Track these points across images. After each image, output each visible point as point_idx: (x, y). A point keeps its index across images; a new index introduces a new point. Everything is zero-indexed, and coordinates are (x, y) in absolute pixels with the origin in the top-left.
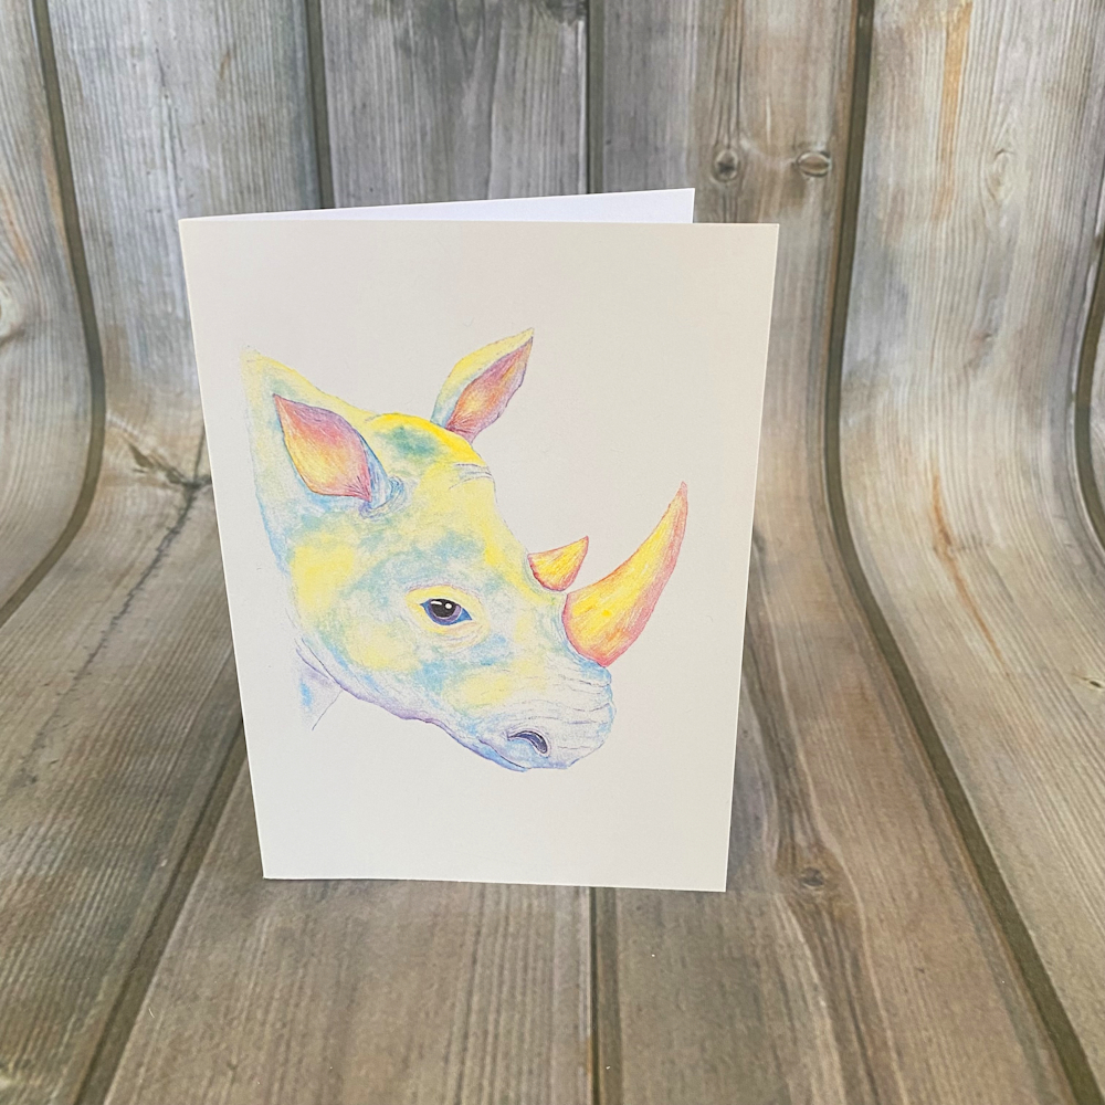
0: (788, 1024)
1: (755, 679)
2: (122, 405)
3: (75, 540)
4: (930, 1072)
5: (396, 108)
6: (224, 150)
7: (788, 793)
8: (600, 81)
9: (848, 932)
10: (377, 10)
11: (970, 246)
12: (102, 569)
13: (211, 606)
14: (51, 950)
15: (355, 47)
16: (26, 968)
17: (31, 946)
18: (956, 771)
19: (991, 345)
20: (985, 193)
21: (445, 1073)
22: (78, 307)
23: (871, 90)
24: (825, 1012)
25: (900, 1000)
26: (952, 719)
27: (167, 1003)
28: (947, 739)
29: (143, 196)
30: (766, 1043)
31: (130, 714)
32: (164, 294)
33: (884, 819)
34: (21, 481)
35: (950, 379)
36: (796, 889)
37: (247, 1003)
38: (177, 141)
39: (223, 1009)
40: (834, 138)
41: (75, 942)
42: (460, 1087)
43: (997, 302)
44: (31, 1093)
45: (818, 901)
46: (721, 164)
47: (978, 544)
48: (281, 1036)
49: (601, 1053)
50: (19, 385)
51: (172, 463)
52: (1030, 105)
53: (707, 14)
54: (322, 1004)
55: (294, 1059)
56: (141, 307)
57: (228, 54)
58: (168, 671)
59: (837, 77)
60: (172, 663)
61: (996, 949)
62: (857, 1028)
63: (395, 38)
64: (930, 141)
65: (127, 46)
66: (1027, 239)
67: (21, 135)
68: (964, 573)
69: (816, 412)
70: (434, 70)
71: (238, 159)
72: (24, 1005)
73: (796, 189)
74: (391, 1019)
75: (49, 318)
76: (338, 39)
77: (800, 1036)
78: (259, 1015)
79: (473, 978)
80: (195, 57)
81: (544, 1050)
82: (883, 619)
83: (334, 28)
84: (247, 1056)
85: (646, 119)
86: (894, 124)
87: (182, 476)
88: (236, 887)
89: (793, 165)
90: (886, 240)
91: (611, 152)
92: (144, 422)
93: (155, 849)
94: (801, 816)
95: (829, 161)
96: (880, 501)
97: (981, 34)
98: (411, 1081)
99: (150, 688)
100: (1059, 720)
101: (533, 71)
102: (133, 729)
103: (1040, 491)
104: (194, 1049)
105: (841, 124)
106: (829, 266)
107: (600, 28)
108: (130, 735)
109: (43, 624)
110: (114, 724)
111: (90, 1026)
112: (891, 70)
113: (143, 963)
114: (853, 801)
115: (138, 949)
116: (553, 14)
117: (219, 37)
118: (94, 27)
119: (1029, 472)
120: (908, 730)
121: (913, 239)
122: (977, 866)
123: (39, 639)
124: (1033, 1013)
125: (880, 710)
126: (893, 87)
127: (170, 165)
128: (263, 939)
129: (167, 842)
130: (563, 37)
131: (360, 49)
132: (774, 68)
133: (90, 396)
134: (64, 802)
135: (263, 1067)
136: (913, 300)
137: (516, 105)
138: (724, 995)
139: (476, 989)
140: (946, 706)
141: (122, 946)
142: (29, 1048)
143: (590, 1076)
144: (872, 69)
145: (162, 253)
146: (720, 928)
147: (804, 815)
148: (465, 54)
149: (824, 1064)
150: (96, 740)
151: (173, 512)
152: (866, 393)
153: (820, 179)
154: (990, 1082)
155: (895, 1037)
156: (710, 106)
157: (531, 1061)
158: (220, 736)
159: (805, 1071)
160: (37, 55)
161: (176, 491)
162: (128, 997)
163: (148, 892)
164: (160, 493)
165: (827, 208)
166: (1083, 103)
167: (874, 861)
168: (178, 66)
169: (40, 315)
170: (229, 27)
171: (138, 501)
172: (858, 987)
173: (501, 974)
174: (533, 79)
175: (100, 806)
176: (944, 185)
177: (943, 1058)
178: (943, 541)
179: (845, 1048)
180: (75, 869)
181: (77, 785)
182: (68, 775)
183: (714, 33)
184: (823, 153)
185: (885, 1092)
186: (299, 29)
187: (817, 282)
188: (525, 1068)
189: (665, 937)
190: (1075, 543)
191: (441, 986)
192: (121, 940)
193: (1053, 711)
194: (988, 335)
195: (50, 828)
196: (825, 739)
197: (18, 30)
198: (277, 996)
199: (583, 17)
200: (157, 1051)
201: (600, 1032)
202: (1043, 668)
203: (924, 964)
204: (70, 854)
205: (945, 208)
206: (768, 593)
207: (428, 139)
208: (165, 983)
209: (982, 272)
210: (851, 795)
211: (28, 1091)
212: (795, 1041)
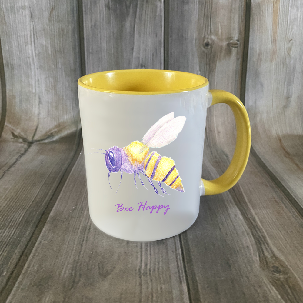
2: (11, 120)
6: (50, 39)
8: (168, 18)
11: (282, 69)
19: (290, 101)
20: (286, 53)
23: (251, 21)
35: (279, 112)
38: (35, 36)
40: (240, 36)
43: (291, 87)
51: (25, 137)
52: (299, 26)
57: (52, 9)
59: (240, 17)
63: (105, 4)
64: (270, 37)
65: (20, 6)
66: (299, 67)
70: (117, 14)
73: (229, 52)
76: (87, 5)
80: (42, 9)
83: (86, 1)
85: (182, 30)
86: (258, 31)
87: (28, 140)
90: (256, 68)
91: (172, 40)
92: (17, 125)
95: (239, 43)
97: (283, 5)
101: (148, 14)
105: (242, 31)
112: (257, 16)
121: (264, 67)
126: (258, 20)
130: (157, 4)
131: (94, 8)
132: (221, 14)
133: (0, 117)
136: (265, 86)
137: (142, 25)
144: (251, 15)
147: (266, 245)
148: (127, 9)
153: (236, 49)
156: (202, 25)
161: (25, 144)
164: (19, 145)
165: (238, 57)
168: (36, 12)
174: (148, 17)
176: (274, 51)
183: (203, 3)
186: (75, 1)
187: (235, 81)
205: (274, 58)
207: (115, 35)
209: (285, 78)
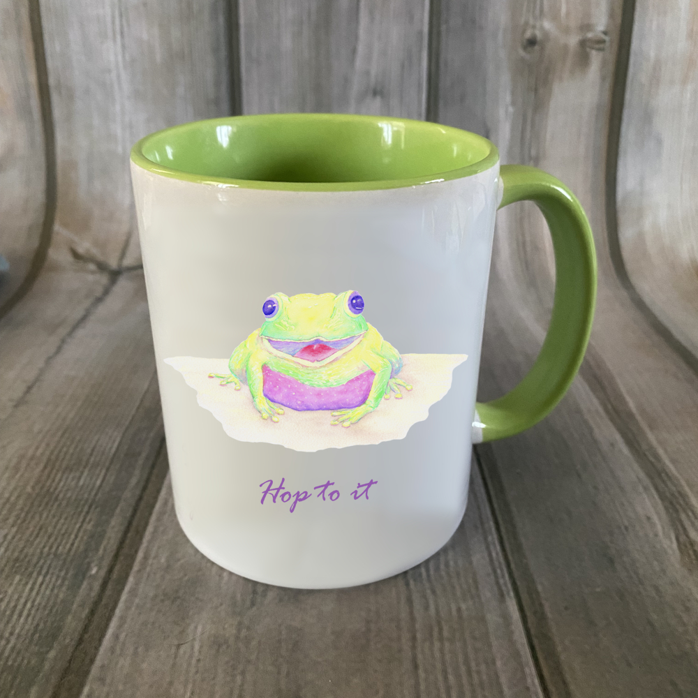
40: (611, 21)
46: (528, 40)
73: (582, 60)
85: (473, 5)
87: (109, 266)
89: (580, 41)
91: (448, 29)
92: (82, 232)
93: (86, 557)
95: (607, 38)
105: (616, 11)
113: (74, 672)
115: (69, 658)
129: (97, 550)
141: (52, 654)
151: (99, 288)
152: (636, 215)
153: (601, 53)
163: (78, 599)
164: (91, 278)
165: (604, 73)
180: (7, 577)
182: (5, 489)
184: (603, 32)
189: (600, 636)
191: (386, 692)
192: (51, 648)
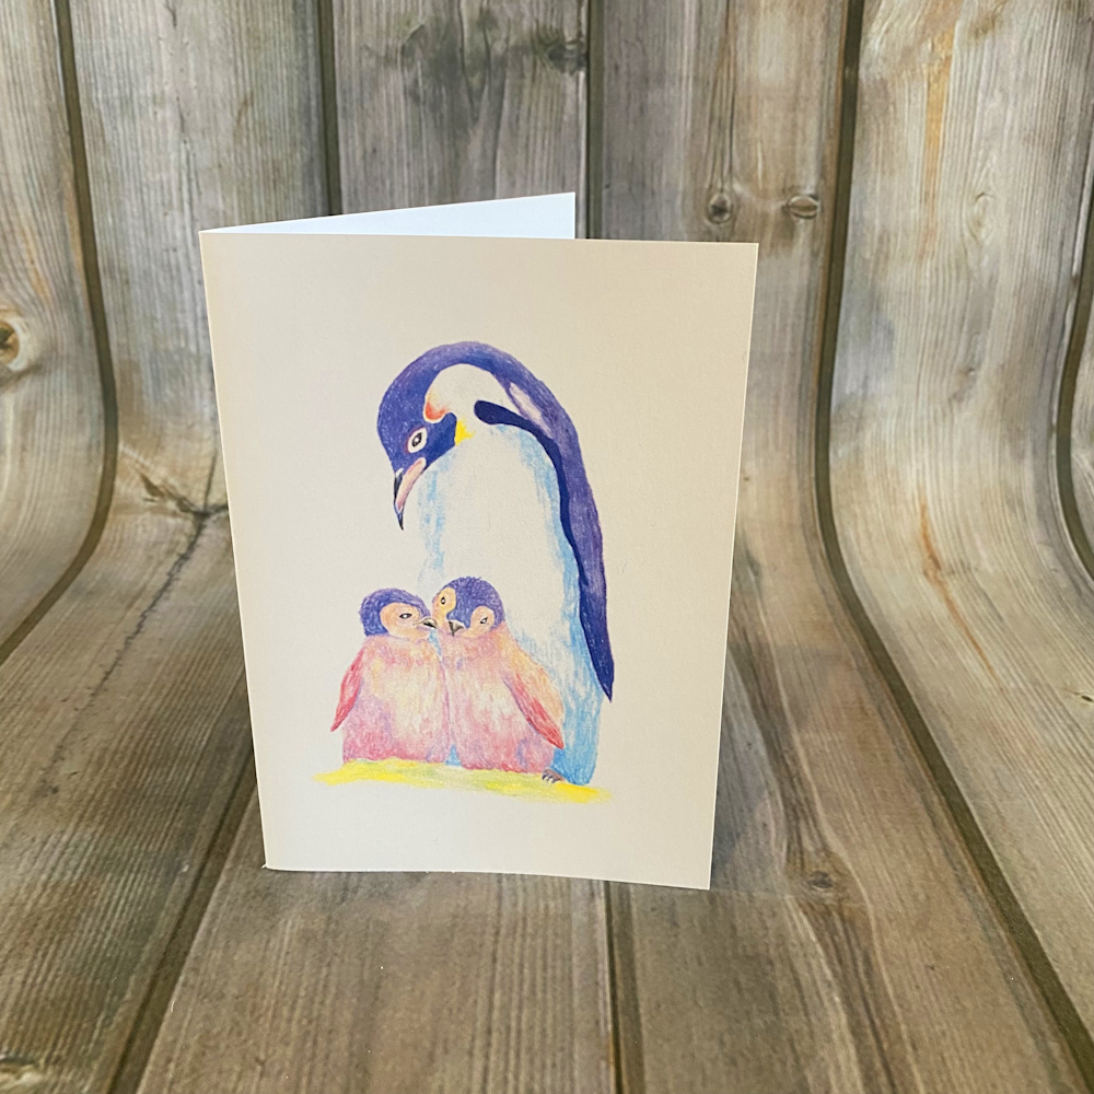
0: (804, 1018)
1: (757, 694)
2: (134, 437)
3: (87, 566)
4: (945, 1064)
5: (405, 153)
6: (239, 192)
7: (794, 801)
8: (599, 128)
9: (858, 932)
10: (388, 61)
11: (953, 285)
12: (113, 593)
13: (223, 626)
14: (77, 951)
15: (366, 94)
16: (55, 968)
17: (58, 948)
18: (956, 779)
19: (974, 379)
20: (967, 234)
21: (471, 1068)
22: (93, 342)
23: (857, 137)
24: (840, 1007)
25: (912, 995)
26: (950, 732)
27: (194, 1000)
28: (946, 750)
29: (160, 237)
30: (784, 1038)
31: (147, 728)
32: (178, 329)
33: (888, 825)
34: (35, 509)
35: (936, 411)
36: (806, 891)
37: (273, 1002)
38: (194, 184)
39: (249, 1006)
40: (822, 182)
41: (101, 943)
42: (485, 1080)
43: (980, 338)
44: (62, 1088)
45: (828, 902)
46: (714, 207)
47: (966, 568)
48: (308, 1032)
49: (622, 1047)
50: (34, 418)
51: (183, 492)
52: (1008, 151)
53: (701, 65)
54: (346, 1001)
55: (321, 1055)
56: (155, 343)
57: (245, 103)
58: (183, 688)
59: (824, 124)
60: (187, 679)
61: (1004, 947)
62: (872, 1022)
63: (405, 87)
64: (914, 184)
65: (149, 95)
66: (1007, 278)
67: (45, 178)
68: (954, 594)
69: (807, 444)
70: (442, 117)
71: (252, 201)
72: (53, 1003)
73: (787, 231)
74: (415, 1016)
75: (65, 352)
76: (351, 89)
77: (816, 1030)
78: (285, 1012)
79: (493, 976)
80: (214, 105)
81: (566, 1044)
82: (878, 638)
83: (346, 78)
84: (275, 1051)
85: (643, 164)
86: (879, 169)
87: (192, 505)
88: (257, 891)
89: (783, 208)
90: (873, 280)
91: (610, 195)
92: (156, 453)
93: (177, 855)
94: (807, 823)
95: (817, 204)
96: (871, 529)
97: (960, 85)
98: (437, 1075)
99: (166, 704)
100: (1054, 732)
101: (536, 118)
102: (151, 742)
103: (1025, 519)
104: (222, 1045)
105: (829, 169)
106: (819, 302)
107: (601, 77)
108: (148, 748)
109: (58, 643)
110: (132, 737)
111: (118, 1025)
112: (876, 119)
113: (170, 963)
114: (857, 808)
115: (163, 950)
116: (556, 65)
117: (237, 86)
118: (118, 77)
119: (1013, 502)
120: (908, 742)
121: (899, 277)
122: (981, 869)
123: (55, 657)
124: (1042, 1008)
125: (880, 724)
126: (878, 134)
127: (186, 206)
128: (286, 939)
129: (188, 849)
130: (565, 86)
131: (372, 98)
132: (765, 115)
133: (103, 427)
134: (85, 812)
135: (292, 1063)
136: (899, 334)
137: (519, 150)
138: (740, 991)
139: (497, 987)
140: (943, 719)
141: (147, 948)
142: (59, 1045)
143: (612, 1069)
144: (858, 117)
145: (177, 290)
146: (734, 928)
147: (811, 822)
148: (471, 102)
149: (841, 1057)
150: (115, 753)
151: (183, 539)
152: (854, 425)
153: (810, 222)
154: (1005, 1073)
155: (909, 1031)
156: (704, 151)
157: (554, 1055)
158: (237, 749)
159: (823, 1064)
160: (63, 103)
161: (186, 519)
162: (155, 995)
163: (170, 897)
164: (171, 521)
165: (816, 247)
166: (1058, 152)
167: (881, 864)
168: (197, 113)
169: (56, 349)
170: (247, 77)
171: (148, 528)
172: (870, 983)
173: (521, 972)
174: (536, 127)
175: (121, 814)
176: (927, 227)
177: (957, 1050)
178: (933, 566)
179: (860, 1042)
180: (99, 874)
181: (98, 796)
182: (89, 785)
183: (708, 83)
184: (812, 196)
185: (902, 1084)
186: (313, 79)
187: (807, 319)
188: (549, 1062)
189: (680, 937)
190: (1060, 567)
191: (462, 984)
192: (146, 941)
193: (1047, 723)
194: (971, 370)
195: (73, 835)
196: (828, 751)
197: (45, 80)
198: (302, 993)
199: (585, 68)
200: (187, 1047)
201: (621, 1027)
202: (1035, 683)
203: (933, 962)
204: (92, 862)
205: (928, 248)
206: (766, 613)
207: (436, 182)
208: (191, 982)
209: (965, 310)
210: (856, 803)
211: (59, 1085)
212: (812, 1034)
